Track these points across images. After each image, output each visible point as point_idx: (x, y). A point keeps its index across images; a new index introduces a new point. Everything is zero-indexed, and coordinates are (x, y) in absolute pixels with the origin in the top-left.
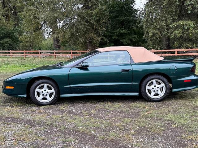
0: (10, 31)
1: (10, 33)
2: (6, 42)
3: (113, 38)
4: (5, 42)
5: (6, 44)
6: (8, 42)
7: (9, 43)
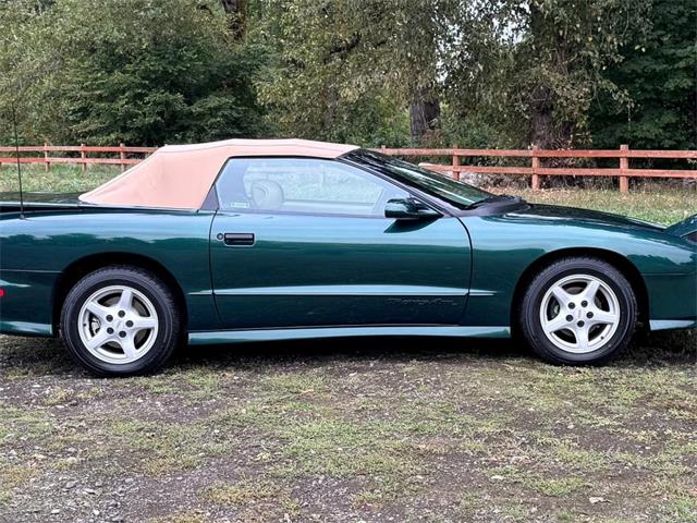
0: (234, 59)
1: (234, 71)
2: (213, 112)
3: (671, 85)
4: (210, 109)
5: (213, 120)
6: (218, 109)
7: (223, 116)
